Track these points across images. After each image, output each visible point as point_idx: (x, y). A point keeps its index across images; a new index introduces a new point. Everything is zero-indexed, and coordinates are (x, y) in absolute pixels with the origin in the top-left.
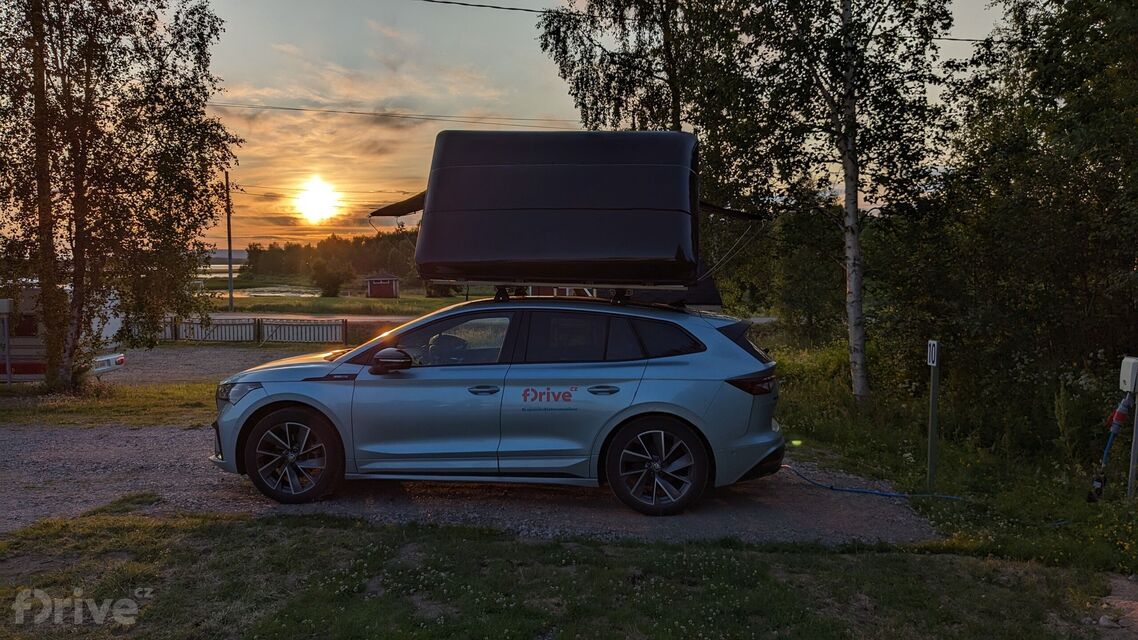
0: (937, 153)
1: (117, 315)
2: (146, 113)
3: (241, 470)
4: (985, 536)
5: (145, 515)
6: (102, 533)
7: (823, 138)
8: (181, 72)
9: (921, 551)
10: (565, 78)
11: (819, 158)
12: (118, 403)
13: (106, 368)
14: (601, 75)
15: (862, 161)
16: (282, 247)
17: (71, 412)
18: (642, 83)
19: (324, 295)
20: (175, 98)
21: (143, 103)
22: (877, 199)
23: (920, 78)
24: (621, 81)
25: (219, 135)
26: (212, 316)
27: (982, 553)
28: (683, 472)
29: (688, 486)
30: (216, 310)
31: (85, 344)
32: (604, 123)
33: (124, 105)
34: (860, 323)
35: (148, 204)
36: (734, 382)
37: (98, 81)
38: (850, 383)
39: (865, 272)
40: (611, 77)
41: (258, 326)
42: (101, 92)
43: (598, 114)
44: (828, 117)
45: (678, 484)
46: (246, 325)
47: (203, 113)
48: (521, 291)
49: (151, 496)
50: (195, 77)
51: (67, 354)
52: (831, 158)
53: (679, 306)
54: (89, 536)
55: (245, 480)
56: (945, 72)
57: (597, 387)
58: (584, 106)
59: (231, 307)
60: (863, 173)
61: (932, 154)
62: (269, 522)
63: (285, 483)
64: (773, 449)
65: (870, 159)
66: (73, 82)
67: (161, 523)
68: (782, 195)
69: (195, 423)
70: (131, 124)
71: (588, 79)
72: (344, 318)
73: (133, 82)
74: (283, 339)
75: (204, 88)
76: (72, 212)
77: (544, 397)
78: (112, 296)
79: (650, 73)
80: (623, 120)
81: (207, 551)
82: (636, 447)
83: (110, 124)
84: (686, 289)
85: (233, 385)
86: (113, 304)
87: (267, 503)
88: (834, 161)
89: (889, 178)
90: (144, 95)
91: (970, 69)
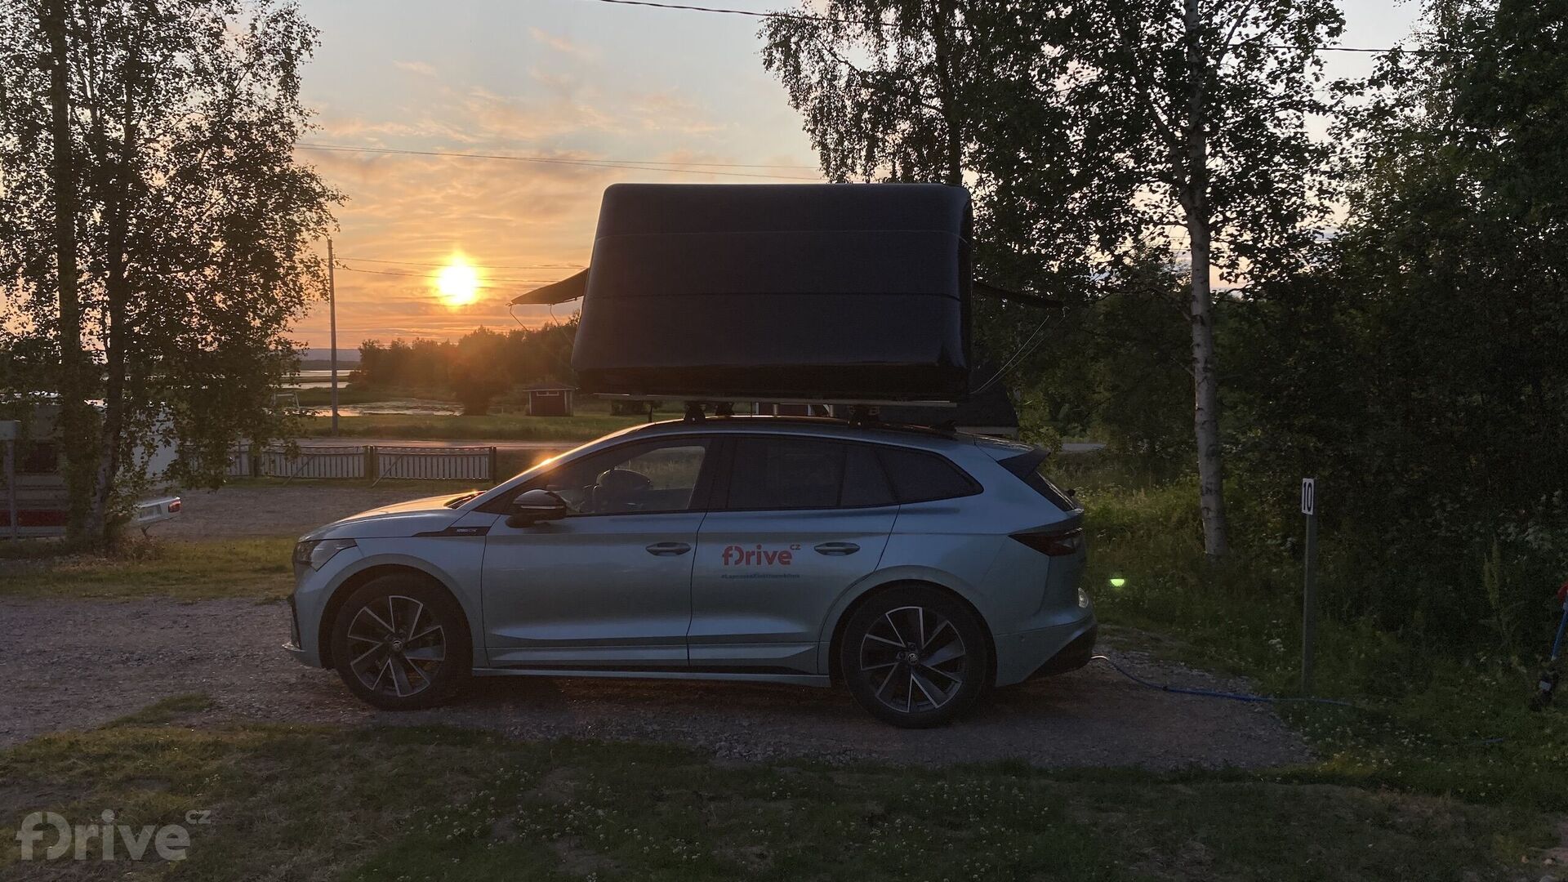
0: (1324, 211)
1: (168, 443)
2: (210, 159)
3: (326, 662)
4: (1379, 759)
5: (190, 726)
6: (126, 752)
7: (1162, 191)
8: (260, 104)
9: (1287, 780)
10: (797, 107)
11: (1155, 218)
12: (166, 567)
13: (155, 516)
14: (848, 103)
15: (1216, 222)
16: (410, 345)
17: (100, 580)
18: (905, 115)
19: (466, 413)
20: (251, 140)
21: (206, 145)
22: (1237, 276)
23: (1298, 106)
24: (877, 110)
25: (314, 190)
26: (302, 443)
27: (1373, 783)
28: (951, 665)
29: (957, 687)
30: (305, 435)
31: (124, 483)
32: (853, 170)
33: (180, 149)
34: (1215, 453)
35: (214, 287)
36: (1021, 537)
37: (142, 115)
38: (1201, 538)
39: (1221, 379)
40: (861, 107)
41: (371, 455)
42: (147, 131)
43: (844, 158)
44: (1167, 162)
45: (943, 684)
46: (353, 455)
47: (289, 159)
48: (724, 409)
49: (200, 700)
50: (279, 110)
51: (97, 498)
52: (1172, 219)
53: (944, 430)
54: (107, 756)
55: (333, 676)
56: (1332, 97)
57: (828, 545)
58: (824, 146)
59: (336, 429)
60: (1217, 240)
61: (1315, 212)
62: (364, 736)
63: (387, 681)
64: (1078, 633)
65: (1226, 220)
66: (107, 117)
67: (210, 739)
68: (1102, 271)
69: (272, 595)
70: (189, 175)
71: (830, 109)
72: (492, 444)
73: (192, 116)
74: (405, 476)
75: (291, 124)
76: (107, 298)
77: (754, 559)
78: (162, 416)
79: (916, 99)
80: (881, 166)
81: (271, 779)
82: (882, 629)
83: (160, 175)
84: (955, 405)
85: (316, 542)
86: (164, 427)
87: (364, 710)
88: (1176, 223)
89: (1254, 246)
90: (207, 134)
91: (1368, 92)
